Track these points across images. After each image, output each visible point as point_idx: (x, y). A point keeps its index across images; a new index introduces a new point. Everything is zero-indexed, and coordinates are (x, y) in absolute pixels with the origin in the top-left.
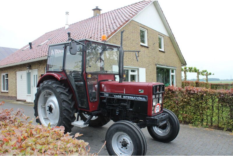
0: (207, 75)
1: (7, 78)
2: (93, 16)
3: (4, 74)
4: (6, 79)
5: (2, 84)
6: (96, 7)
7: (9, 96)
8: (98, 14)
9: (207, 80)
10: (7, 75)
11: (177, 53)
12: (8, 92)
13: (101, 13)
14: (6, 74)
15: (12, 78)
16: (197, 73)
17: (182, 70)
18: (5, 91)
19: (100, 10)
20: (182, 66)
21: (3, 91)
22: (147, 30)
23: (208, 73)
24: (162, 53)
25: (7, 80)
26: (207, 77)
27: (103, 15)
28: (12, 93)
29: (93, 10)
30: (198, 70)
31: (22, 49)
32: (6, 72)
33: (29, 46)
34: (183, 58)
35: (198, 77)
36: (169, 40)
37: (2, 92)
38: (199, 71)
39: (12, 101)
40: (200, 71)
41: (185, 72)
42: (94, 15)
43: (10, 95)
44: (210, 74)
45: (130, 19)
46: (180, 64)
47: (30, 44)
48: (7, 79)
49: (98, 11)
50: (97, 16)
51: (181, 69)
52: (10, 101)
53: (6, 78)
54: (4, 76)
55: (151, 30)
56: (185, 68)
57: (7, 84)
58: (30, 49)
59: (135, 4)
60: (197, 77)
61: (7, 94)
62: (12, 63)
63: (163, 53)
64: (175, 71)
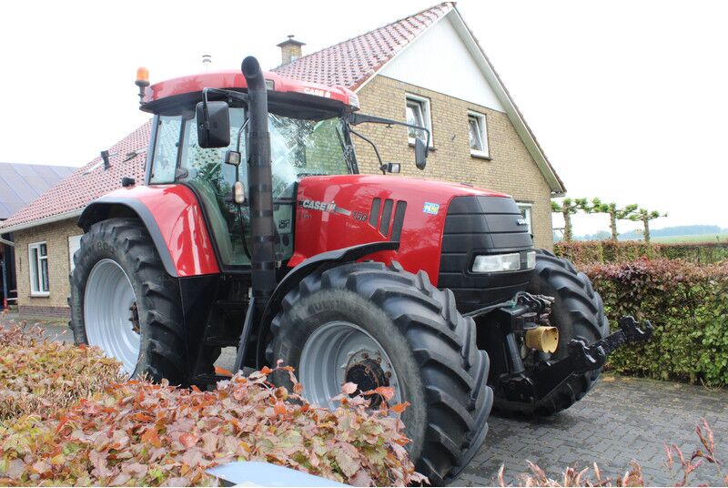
0: (646, 220)
1: (45, 257)
2: (280, 64)
3: (37, 245)
4: (42, 260)
5: (32, 274)
6: (290, 36)
7: (52, 308)
8: (293, 58)
9: (647, 234)
10: (45, 245)
11: (533, 161)
12: (48, 297)
13: (304, 55)
14: (42, 245)
15: (58, 256)
16: (609, 214)
17: (555, 208)
18: (42, 293)
19: (299, 45)
20: (553, 196)
21: (34, 293)
22: (428, 100)
23: (649, 213)
24: (480, 162)
25: (44, 263)
26: (646, 226)
27: (309, 59)
28: (61, 298)
29: (282, 45)
30: (613, 206)
31: (84, 168)
32: (41, 237)
33: (103, 161)
34: (554, 172)
35: (613, 226)
36: (505, 123)
37: (32, 297)
38: (617, 208)
39: (59, 319)
40: (620, 207)
41: (566, 214)
42: (283, 59)
43: (54, 303)
44: (655, 215)
45: (369, 75)
46: (546, 191)
47: (105, 155)
48: (46, 260)
49: (295, 48)
50: (290, 62)
51: (550, 207)
52: (55, 319)
53: (42, 255)
54: (36, 250)
55: (442, 98)
56: (567, 203)
57: (44, 273)
58: (106, 168)
59: (395, 25)
60: (611, 227)
61: (46, 300)
62: (54, 212)
63: (485, 164)
64: (528, 213)
